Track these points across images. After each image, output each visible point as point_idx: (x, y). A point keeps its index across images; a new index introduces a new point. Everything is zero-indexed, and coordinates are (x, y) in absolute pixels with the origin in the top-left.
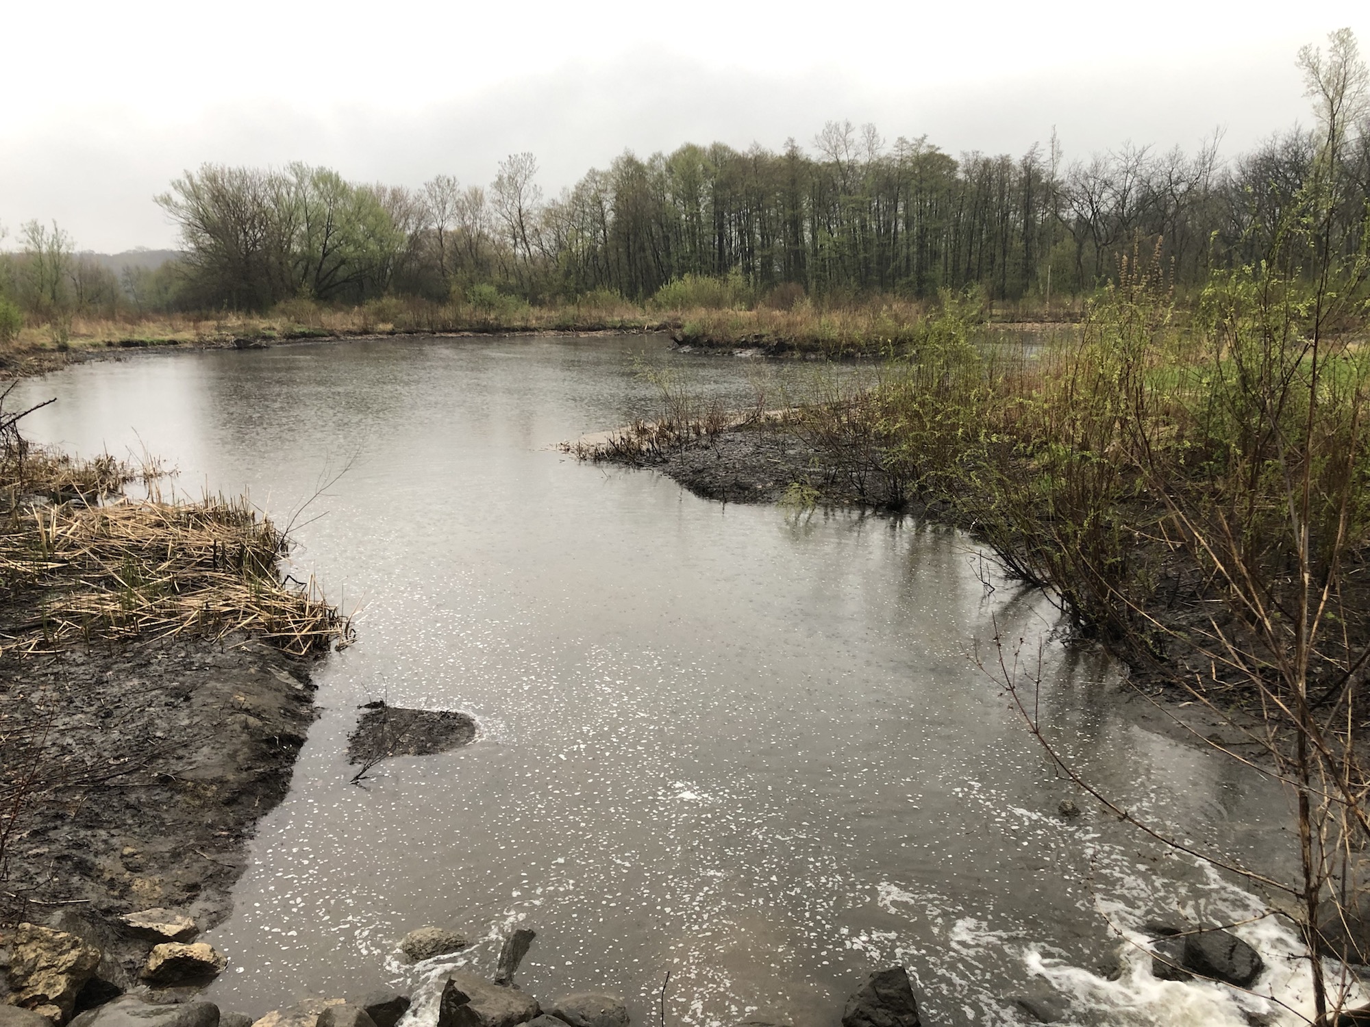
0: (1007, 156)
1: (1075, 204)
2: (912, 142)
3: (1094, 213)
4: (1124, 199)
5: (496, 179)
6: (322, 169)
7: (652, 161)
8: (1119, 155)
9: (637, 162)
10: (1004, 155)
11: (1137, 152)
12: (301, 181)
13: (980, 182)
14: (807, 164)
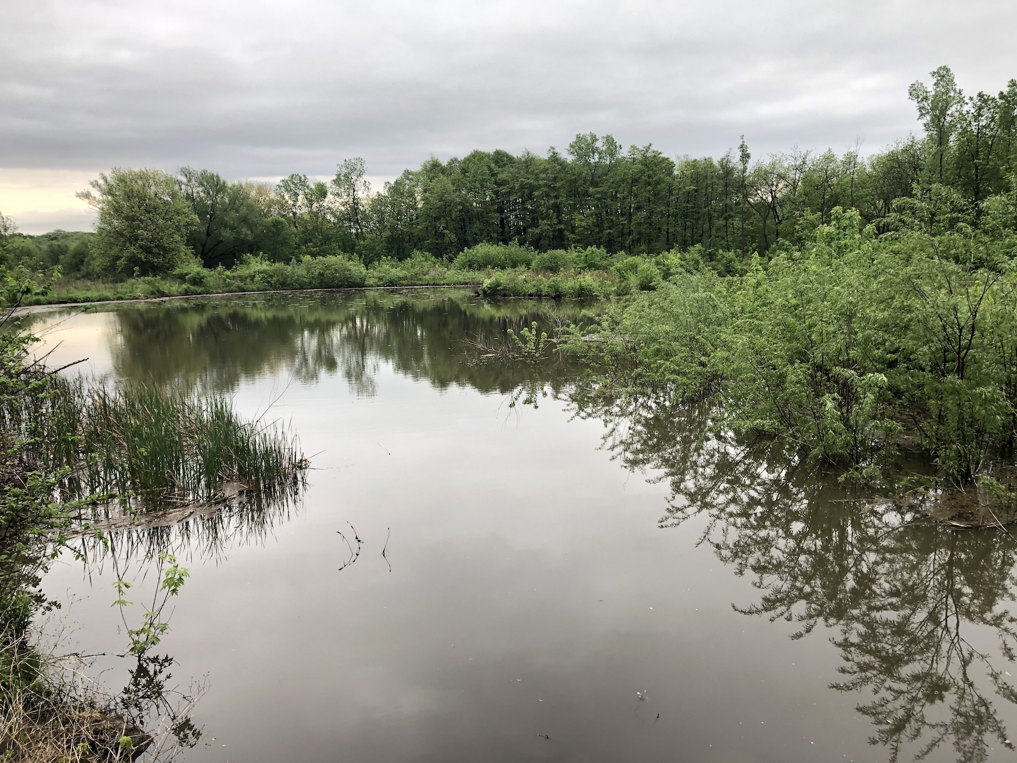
0: (710, 158)
1: (759, 192)
2: (641, 148)
3: (774, 198)
4: (795, 188)
5: (335, 177)
6: (205, 171)
7: (450, 164)
8: (789, 157)
9: (440, 165)
10: (707, 157)
11: (802, 155)
12: (190, 179)
13: (692, 177)
14: (563, 164)
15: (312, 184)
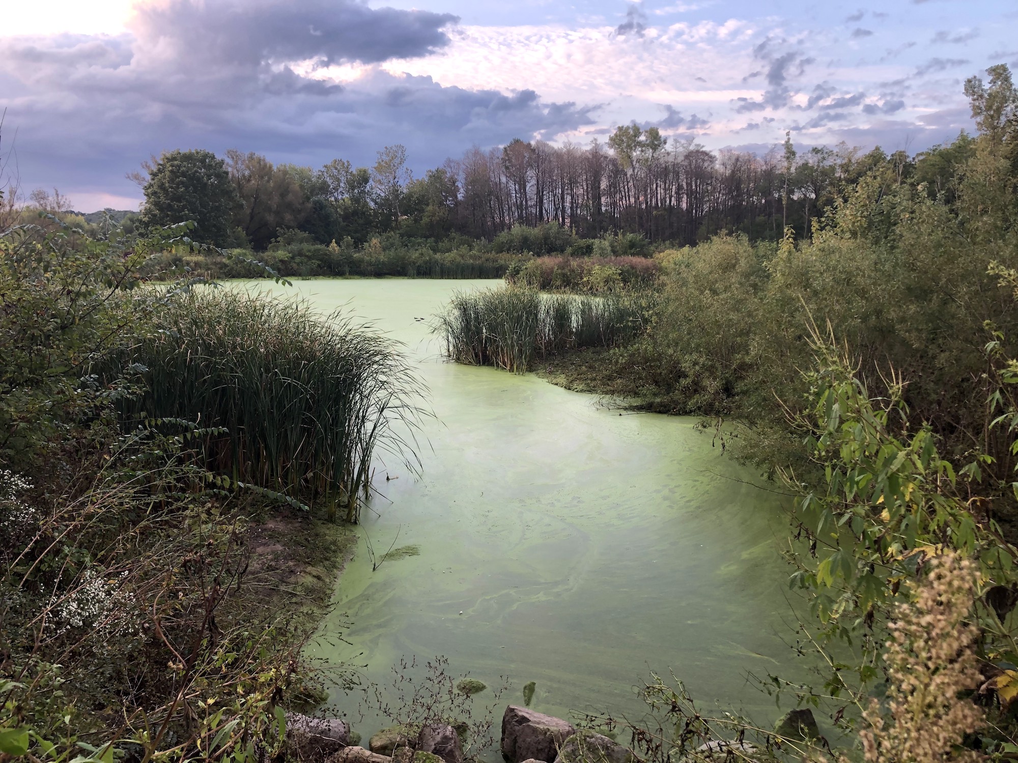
0: (753, 155)
1: (803, 189)
5: (376, 165)
6: (253, 155)
7: (492, 153)
9: (481, 154)
10: (751, 153)
11: (849, 153)
12: (237, 162)
13: (733, 172)
14: (606, 157)
15: (354, 170)
